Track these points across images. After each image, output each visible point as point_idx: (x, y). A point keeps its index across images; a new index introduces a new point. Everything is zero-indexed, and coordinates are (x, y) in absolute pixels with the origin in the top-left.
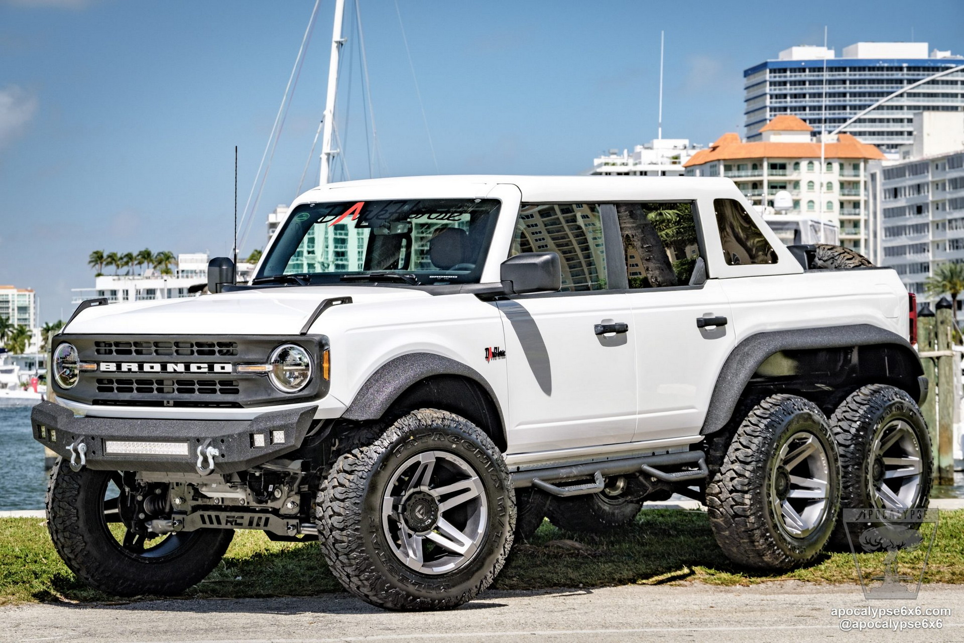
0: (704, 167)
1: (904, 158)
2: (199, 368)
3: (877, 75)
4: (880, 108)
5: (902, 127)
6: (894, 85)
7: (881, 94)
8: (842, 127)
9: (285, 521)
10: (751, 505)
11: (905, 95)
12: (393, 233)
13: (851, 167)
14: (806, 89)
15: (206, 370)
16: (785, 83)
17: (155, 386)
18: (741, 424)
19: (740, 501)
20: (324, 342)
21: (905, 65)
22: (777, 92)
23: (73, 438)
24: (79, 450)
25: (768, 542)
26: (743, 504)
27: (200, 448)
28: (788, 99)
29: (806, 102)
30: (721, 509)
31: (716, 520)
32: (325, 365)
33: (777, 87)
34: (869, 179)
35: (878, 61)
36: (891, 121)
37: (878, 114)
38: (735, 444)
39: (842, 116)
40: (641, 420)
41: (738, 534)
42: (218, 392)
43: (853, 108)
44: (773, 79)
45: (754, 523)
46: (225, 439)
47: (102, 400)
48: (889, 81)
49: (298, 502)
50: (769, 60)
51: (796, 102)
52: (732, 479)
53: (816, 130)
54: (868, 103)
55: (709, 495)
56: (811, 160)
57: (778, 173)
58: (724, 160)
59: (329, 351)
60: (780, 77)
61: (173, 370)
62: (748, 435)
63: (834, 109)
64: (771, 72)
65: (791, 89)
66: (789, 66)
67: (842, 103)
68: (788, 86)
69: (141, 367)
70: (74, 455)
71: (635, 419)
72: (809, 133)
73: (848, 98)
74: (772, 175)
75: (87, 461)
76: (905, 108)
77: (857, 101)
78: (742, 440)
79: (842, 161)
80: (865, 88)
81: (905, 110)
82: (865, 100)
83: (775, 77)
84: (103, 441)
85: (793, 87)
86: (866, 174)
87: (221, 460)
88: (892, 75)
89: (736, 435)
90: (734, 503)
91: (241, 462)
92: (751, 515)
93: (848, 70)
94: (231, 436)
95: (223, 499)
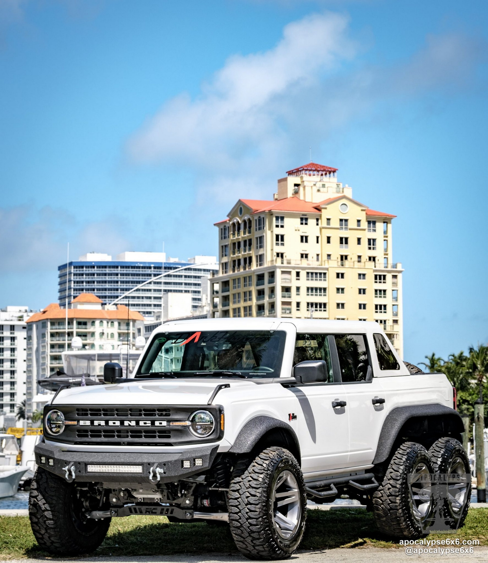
0: (38, 323)
1: (157, 320)
2: (145, 423)
3: (136, 271)
4: (138, 290)
5: (151, 301)
6: (146, 277)
7: (139, 282)
8: (116, 301)
9: (184, 511)
10: (400, 503)
11: (152, 283)
12: (220, 349)
13: (125, 324)
14: (94, 278)
15: (150, 425)
16: (82, 275)
17: (116, 434)
18: (392, 458)
19: (394, 501)
20: (221, 409)
21: (152, 265)
22: (78, 280)
23: (66, 463)
24: (72, 470)
25: (407, 524)
26: (396, 503)
27: (152, 469)
28: (84, 284)
29: (94, 285)
30: (382, 506)
31: (378, 512)
32: (222, 422)
33: (78, 277)
34: (136, 332)
35: (137, 263)
36: (144, 298)
37: (137, 293)
38: (390, 469)
39: (116, 294)
40: (350, 455)
41: (391, 520)
42: (157, 437)
43: (123, 290)
44: (75, 272)
45: (401, 513)
46: (166, 463)
47: (79, 442)
48: (144, 275)
49: (193, 500)
50: (73, 261)
51: (89, 286)
52: (389, 489)
53: (104, 302)
54: (131, 287)
55: (374, 498)
56: (102, 320)
57: (82, 327)
58: (51, 319)
59: (224, 414)
60: (79, 271)
61: (128, 425)
62: (396, 464)
63: (111, 290)
64: (74, 268)
65: (86, 278)
66: (85, 265)
67: (116, 287)
68: (84, 276)
69: (107, 423)
70: (68, 473)
71: (348, 455)
72: (100, 304)
73: (119, 284)
74: (79, 328)
75: (76, 476)
76: (152, 290)
77: (125, 286)
78: (393, 467)
79: (119, 321)
80: (129, 278)
81: (152, 292)
82: (129, 286)
83: (77, 271)
84: (86, 464)
85: (87, 277)
86: (134, 329)
87: (164, 475)
88: (145, 271)
89: (390, 465)
90: (390, 502)
92: (400, 509)
93: (119, 267)
94: (170, 462)
95: (144, 498)
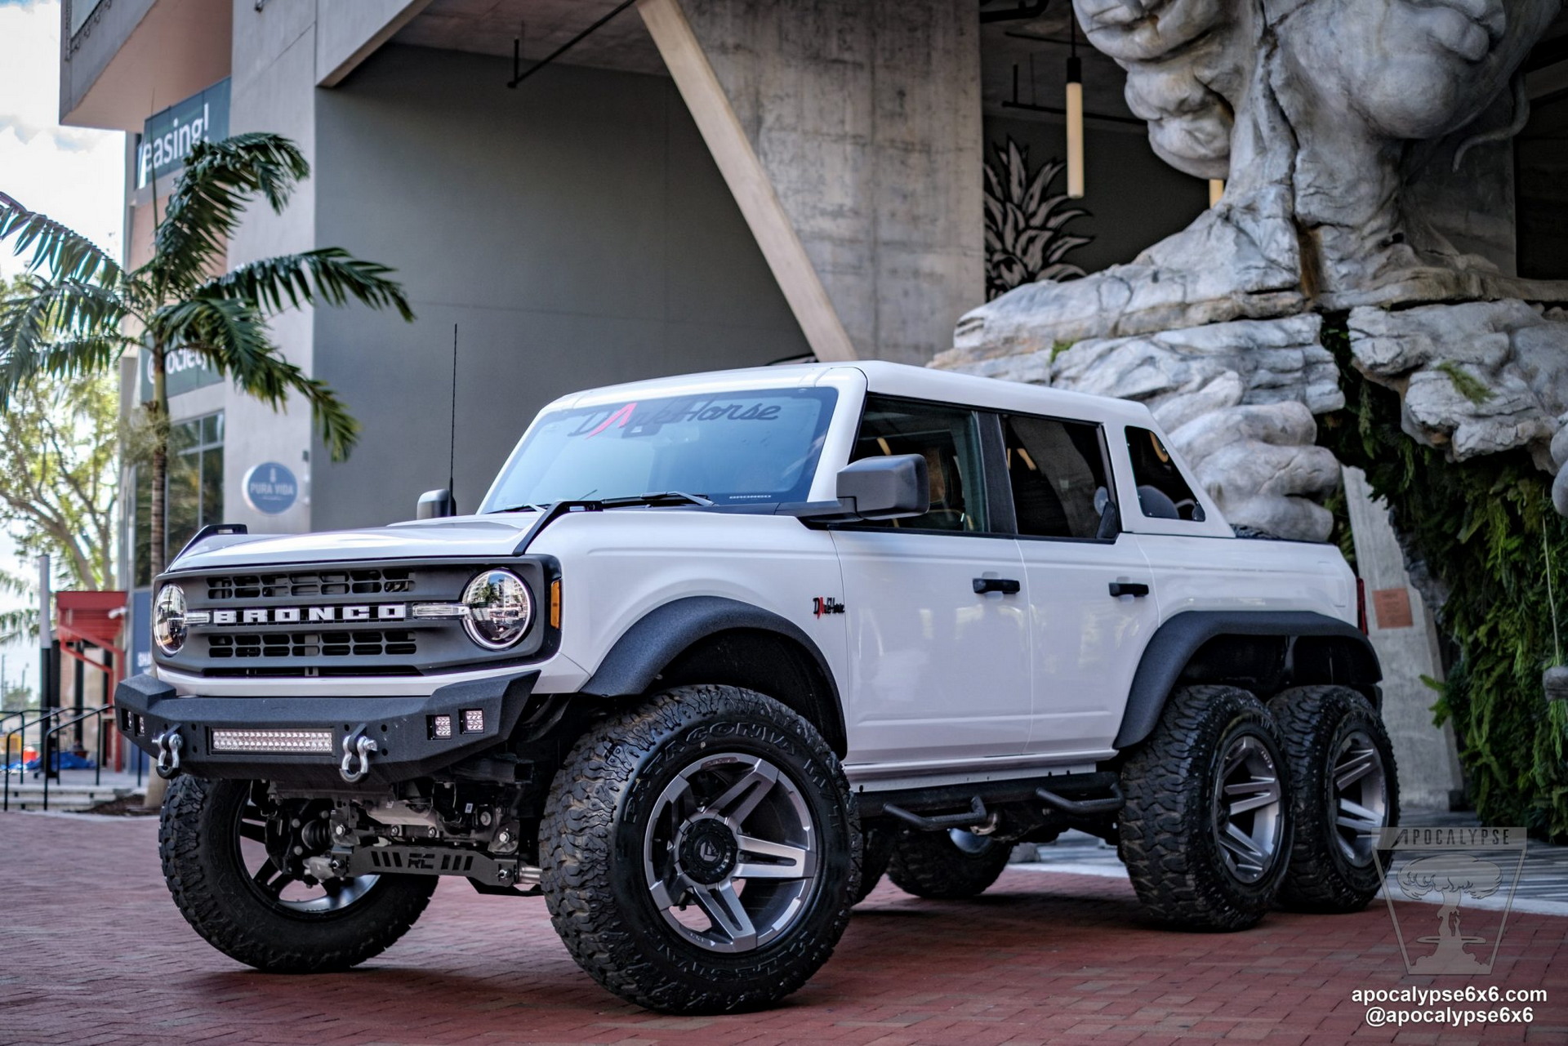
2: (356, 613)
9: (497, 862)
15: (367, 616)
17: (291, 645)
20: (551, 566)
23: (162, 725)
24: (171, 745)
27: (348, 739)
32: (554, 604)
40: (1037, 723)
42: (384, 652)
46: (388, 725)
49: (516, 834)
59: (560, 582)
61: (317, 619)
69: (271, 616)
70: (163, 753)
71: (1028, 721)
75: (182, 762)
84: (208, 730)
87: (383, 759)
91: (413, 763)
94: (398, 719)
95: (404, 827)
